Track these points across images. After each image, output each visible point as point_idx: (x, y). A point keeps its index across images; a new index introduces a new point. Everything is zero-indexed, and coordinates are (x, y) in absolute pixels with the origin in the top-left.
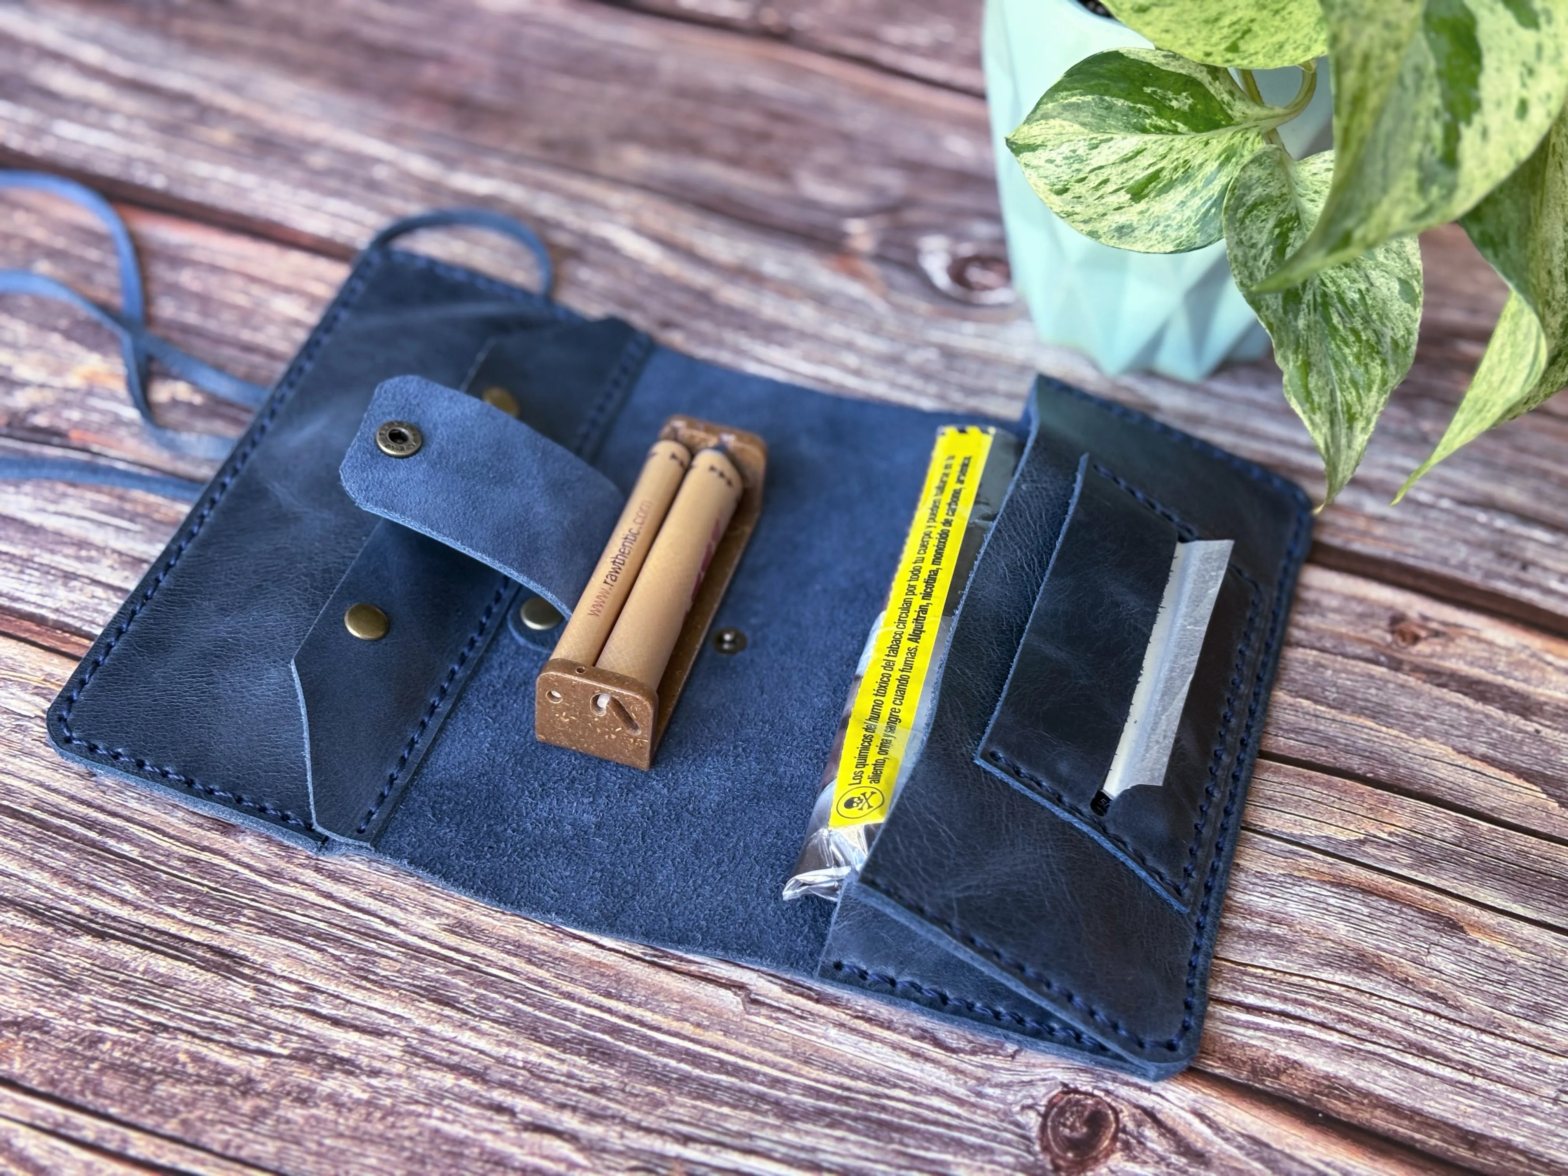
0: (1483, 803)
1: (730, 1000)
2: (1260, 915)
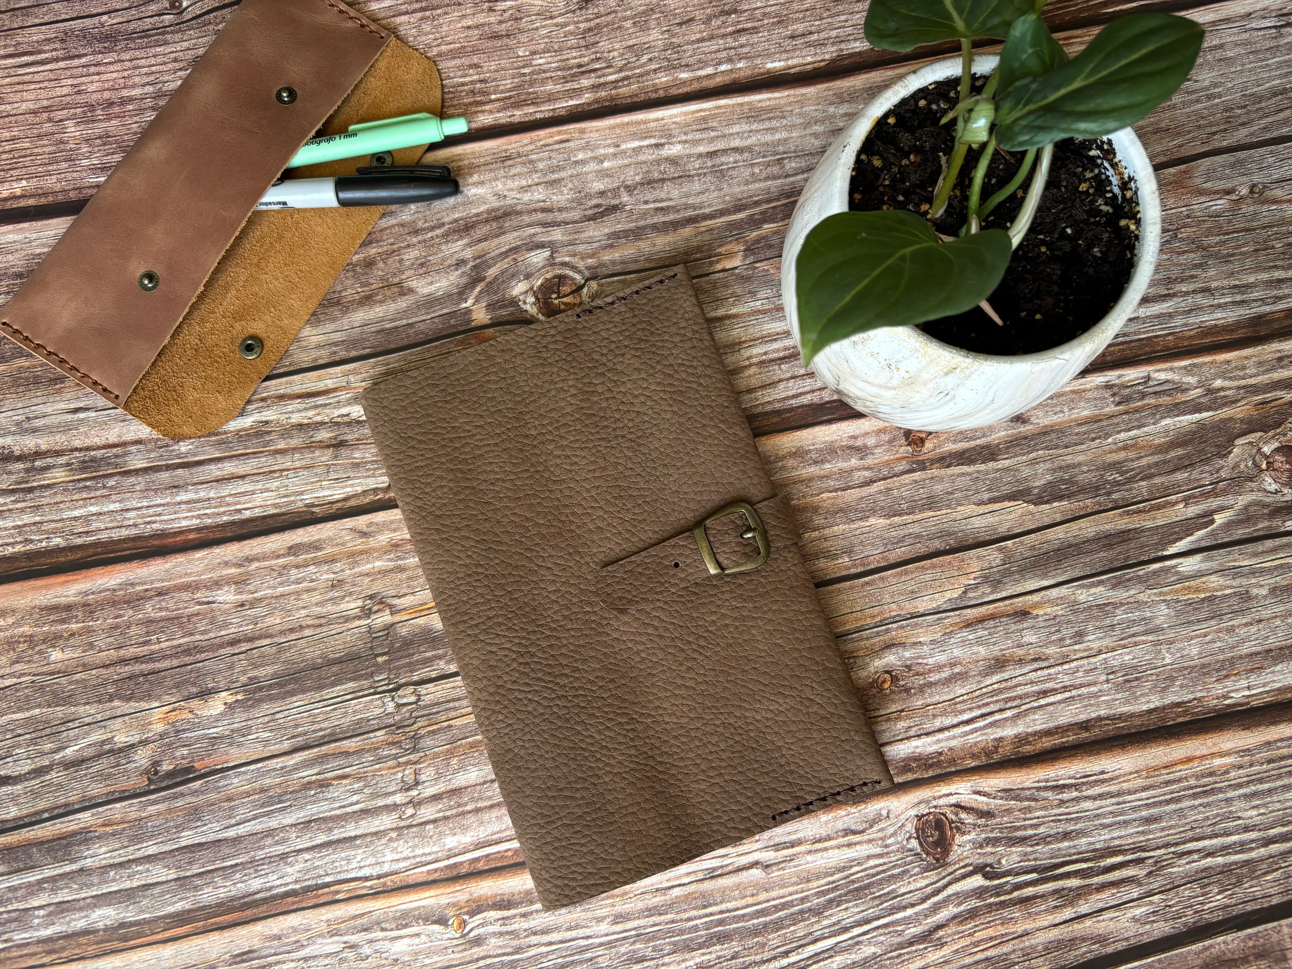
0: (1003, 530)
1: (756, 873)
2: (945, 666)
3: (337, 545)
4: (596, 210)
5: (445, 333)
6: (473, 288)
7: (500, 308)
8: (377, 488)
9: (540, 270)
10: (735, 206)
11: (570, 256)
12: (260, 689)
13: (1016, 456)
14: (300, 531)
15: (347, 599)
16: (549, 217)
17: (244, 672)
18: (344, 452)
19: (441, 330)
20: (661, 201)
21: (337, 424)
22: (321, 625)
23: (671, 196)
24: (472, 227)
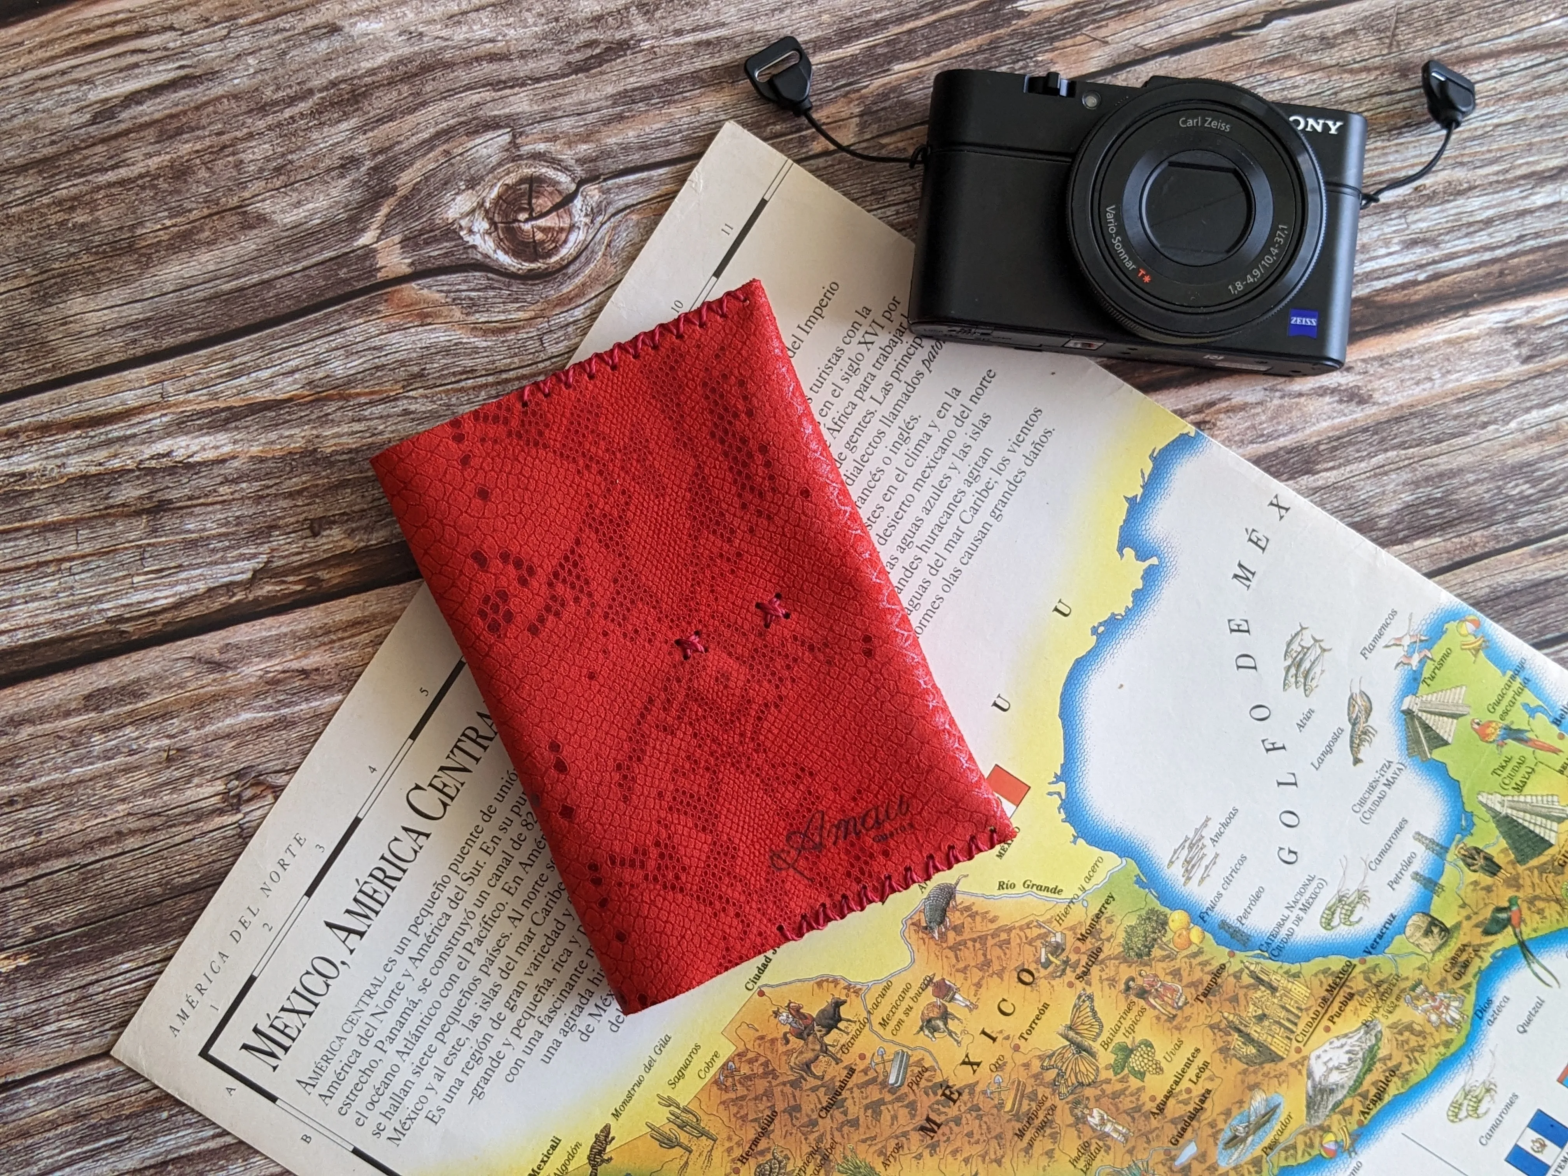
3: (170, 687)
4: (589, 52)
5: (330, 295)
6: (375, 209)
7: (427, 243)
8: (232, 583)
9: (493, 169)
10: (840, 32)
11: (548, 140)
12: (57, 946)
13: (1348, 462)
14: (103, 667)
15: (196, 780)
16: (504, 70)
17: (26, 919)
18: (168, 521)
19: (323, 290)
20: (706, 28)
21: (151, 471)
22: (154, 829)
23: (722, 18)
24: (364, 95)
